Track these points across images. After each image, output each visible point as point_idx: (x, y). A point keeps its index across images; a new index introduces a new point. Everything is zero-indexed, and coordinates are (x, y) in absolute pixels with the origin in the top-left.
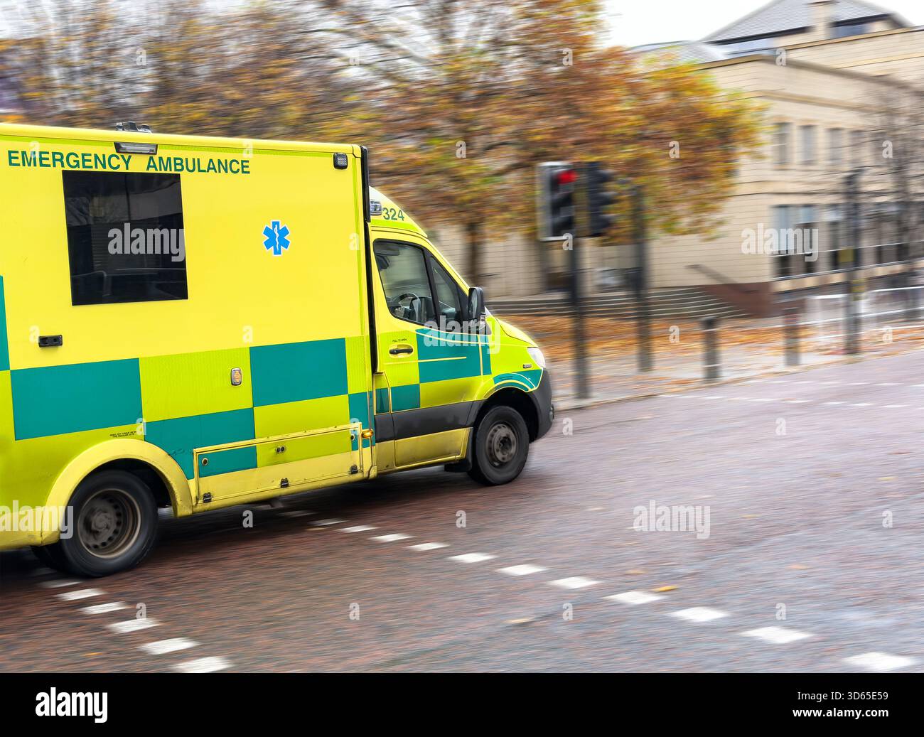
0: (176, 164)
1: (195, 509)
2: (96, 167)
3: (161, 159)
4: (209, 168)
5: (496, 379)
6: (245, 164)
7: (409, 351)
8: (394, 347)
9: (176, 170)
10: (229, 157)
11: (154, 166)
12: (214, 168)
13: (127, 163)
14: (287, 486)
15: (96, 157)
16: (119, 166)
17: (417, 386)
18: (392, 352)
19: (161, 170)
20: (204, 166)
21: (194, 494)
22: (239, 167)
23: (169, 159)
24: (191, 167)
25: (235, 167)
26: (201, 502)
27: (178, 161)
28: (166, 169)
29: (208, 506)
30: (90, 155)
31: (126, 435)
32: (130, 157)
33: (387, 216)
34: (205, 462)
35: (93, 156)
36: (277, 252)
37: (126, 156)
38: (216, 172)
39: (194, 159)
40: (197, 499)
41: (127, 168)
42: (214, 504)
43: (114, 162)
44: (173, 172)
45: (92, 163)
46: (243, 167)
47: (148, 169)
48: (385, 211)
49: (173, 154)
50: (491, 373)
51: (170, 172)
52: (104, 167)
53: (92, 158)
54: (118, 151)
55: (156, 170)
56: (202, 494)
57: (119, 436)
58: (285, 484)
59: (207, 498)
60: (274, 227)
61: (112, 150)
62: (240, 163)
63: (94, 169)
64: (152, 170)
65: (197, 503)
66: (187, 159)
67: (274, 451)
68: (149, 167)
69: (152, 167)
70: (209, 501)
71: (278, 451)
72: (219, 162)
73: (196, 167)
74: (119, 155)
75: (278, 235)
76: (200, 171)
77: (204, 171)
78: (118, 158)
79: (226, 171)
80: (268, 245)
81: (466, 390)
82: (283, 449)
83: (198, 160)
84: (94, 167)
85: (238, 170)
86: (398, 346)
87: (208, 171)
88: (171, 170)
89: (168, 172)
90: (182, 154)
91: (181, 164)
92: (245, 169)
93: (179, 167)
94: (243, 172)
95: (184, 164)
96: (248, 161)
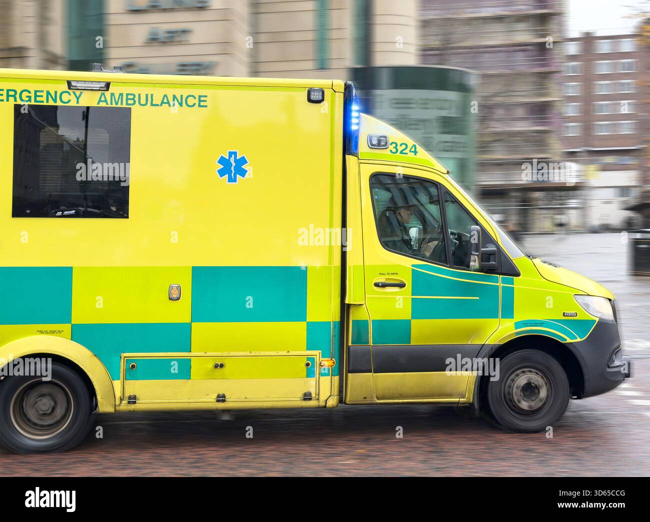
0: (127, 99)
1: (118, 408)
2: (47, 101)
3: (112, 94)
4: (163, 102)
5: (517, 325)
6: (202, 99)
7: (402, 285)
8: (382, 280)
9: (127, 104)
10: (185, 92)
11: (106, 101)
12: (168, 103)
13: (78, 98)
14: (224, 401)
15: (48, 93)
16: (69, 101)
17: (408, 323)
18: (376, 285)
19: (111, 104)
20: (157, 101)
21: (118, 394)
22: (197, 101)
23: (121, 95)
24: (143, 101)
25: (191, 101)
26: (125, 402)
27: (130, 97)
28: (117, 103)
29: (132, 407)
30: (43, 91)
31: (53, 332)
32: (81, 93)
33: (394, 150)
34: (133, 367)
35: (45, 92)
36: (232, 180)
37: (78, 93)
38: (170, 106)
39: (147, 95)
40: (121, 400)
41: (78, 102)
42: (140, 406)
43: (65, 97)
44: (124, 105)
45: (44, 99)
46: (200, 101)
47: (98, 103)
48: (394, 145)
49: (125, 90)
50: (513, 318)
51: (122, 106)
52: (55, 101)
53: (44, 94)
54: (69, 88)
55: (107, 104)
56: (127, 394)
57: (46, 332)
58: (221, 398)
59: (133, 400)
60: (230, 156)
61: (65, 87)
62: (197, 98)
63: (45, 103)
64: (103, 104)
65: (121, 403)
66: (139, 95)
67: (211, 365)
68: (100, 101)
69: (103, 101)
70: (135, 403)
71: (216, 366)
72: (174, 97)
73: (150, 101)
74: (71, 91)
75: (234, 164)
76: (152, 105)
77: (158, 105)
78: (70, 94)
79: (181, 104)
80: (222, 173)
81: (475, 332)
82: (222, 366)
83: (152, 95)
84: (45, 101)
85: (194, 104)
86: (387, 279)
87: (161, 105)
88: (122, 104)
89: (119, 105)
90: (135, 90)
91: (133, 99)
92: (202, 104)
93: (130, 102)
94: (200, 106)
95: (137, 99)
96: (206, 96)
